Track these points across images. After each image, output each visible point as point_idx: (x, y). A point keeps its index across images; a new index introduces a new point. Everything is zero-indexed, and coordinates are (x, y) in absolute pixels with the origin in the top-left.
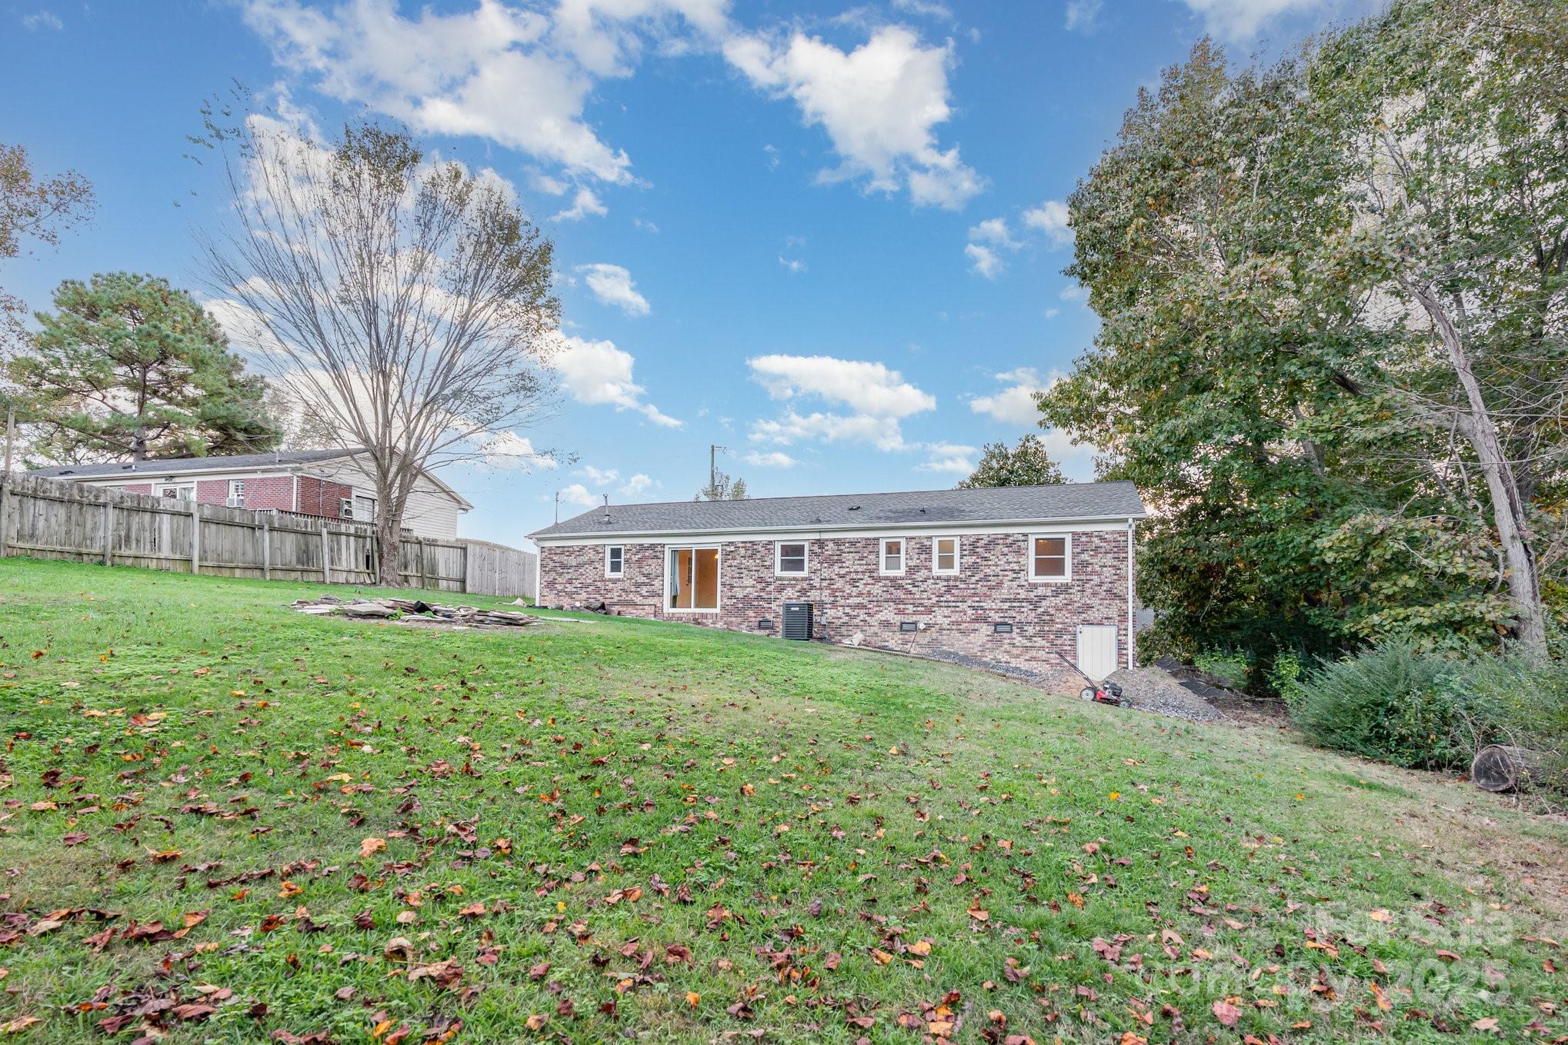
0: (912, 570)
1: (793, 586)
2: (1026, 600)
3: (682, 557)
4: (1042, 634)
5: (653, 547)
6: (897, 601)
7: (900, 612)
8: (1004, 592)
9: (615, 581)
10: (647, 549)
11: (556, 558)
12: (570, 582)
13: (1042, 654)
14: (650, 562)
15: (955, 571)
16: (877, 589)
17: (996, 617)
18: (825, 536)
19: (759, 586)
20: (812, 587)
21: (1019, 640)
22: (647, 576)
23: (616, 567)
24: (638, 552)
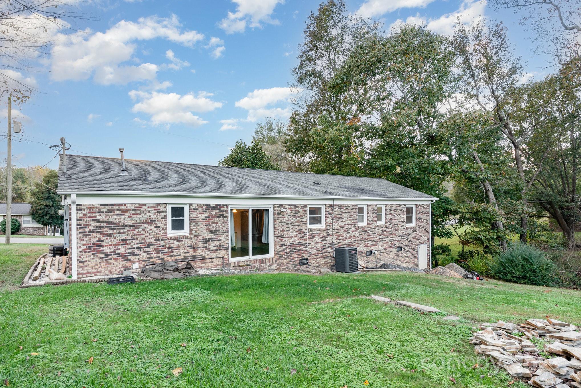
0: (370, 223)
1: (319, 234)
2: (405, 235)
3: (242, 215)
4: (409, 251)
5: (219, 207)
6: (365, 240)
7: (366, 246)
8: (399, 233)
9: (180, 239)
10: (214, 208)
11: (102, 217)
12: (124, 242)
13: (409, 259)
14: (217, 220)
15: (382, 223)
16: (357, 234)
17: (397, 244)
18: (336, 203)
19: (300, 236)
20: (328, 235)
21: (404, 254)
22: (214, 232)
23: (178, 225)
24: (204, 211)
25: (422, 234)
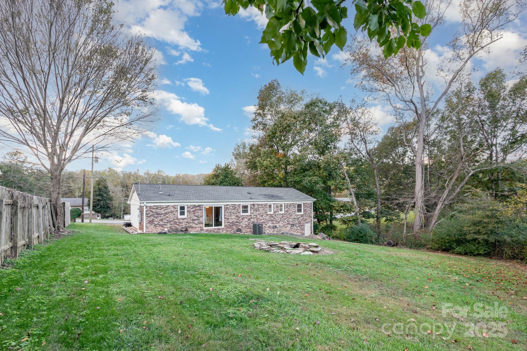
0: (275, 212)
1: (246, 218)
2: (296, 218)
3: (210, 209)
4: (299, 226)
5: (199, 206)
6: (272, 220)
7: (273, 223)
8: (293, 217)
9: (183, 219)
10: (197, 207)
11: (154, 211)
12: (162, 220)
13: (299, 231)
14: (198, 211)
15: (283, 212)
16: (267, 218)
17: (291, 223)
18: (255, 203)
19: (237, 218)
20: (252, 218)
21: (295, 228)
22: (197, 216)
23: (182, 213)
24: (193, 208)
25: (307, 218)
